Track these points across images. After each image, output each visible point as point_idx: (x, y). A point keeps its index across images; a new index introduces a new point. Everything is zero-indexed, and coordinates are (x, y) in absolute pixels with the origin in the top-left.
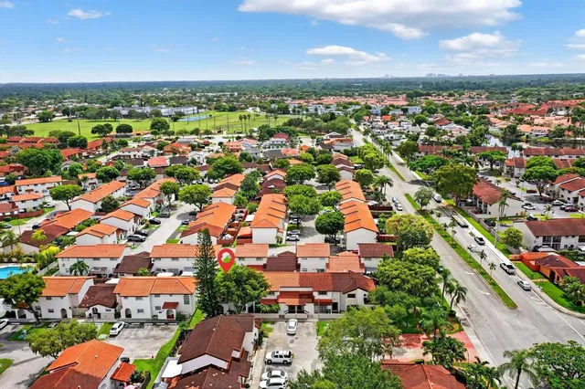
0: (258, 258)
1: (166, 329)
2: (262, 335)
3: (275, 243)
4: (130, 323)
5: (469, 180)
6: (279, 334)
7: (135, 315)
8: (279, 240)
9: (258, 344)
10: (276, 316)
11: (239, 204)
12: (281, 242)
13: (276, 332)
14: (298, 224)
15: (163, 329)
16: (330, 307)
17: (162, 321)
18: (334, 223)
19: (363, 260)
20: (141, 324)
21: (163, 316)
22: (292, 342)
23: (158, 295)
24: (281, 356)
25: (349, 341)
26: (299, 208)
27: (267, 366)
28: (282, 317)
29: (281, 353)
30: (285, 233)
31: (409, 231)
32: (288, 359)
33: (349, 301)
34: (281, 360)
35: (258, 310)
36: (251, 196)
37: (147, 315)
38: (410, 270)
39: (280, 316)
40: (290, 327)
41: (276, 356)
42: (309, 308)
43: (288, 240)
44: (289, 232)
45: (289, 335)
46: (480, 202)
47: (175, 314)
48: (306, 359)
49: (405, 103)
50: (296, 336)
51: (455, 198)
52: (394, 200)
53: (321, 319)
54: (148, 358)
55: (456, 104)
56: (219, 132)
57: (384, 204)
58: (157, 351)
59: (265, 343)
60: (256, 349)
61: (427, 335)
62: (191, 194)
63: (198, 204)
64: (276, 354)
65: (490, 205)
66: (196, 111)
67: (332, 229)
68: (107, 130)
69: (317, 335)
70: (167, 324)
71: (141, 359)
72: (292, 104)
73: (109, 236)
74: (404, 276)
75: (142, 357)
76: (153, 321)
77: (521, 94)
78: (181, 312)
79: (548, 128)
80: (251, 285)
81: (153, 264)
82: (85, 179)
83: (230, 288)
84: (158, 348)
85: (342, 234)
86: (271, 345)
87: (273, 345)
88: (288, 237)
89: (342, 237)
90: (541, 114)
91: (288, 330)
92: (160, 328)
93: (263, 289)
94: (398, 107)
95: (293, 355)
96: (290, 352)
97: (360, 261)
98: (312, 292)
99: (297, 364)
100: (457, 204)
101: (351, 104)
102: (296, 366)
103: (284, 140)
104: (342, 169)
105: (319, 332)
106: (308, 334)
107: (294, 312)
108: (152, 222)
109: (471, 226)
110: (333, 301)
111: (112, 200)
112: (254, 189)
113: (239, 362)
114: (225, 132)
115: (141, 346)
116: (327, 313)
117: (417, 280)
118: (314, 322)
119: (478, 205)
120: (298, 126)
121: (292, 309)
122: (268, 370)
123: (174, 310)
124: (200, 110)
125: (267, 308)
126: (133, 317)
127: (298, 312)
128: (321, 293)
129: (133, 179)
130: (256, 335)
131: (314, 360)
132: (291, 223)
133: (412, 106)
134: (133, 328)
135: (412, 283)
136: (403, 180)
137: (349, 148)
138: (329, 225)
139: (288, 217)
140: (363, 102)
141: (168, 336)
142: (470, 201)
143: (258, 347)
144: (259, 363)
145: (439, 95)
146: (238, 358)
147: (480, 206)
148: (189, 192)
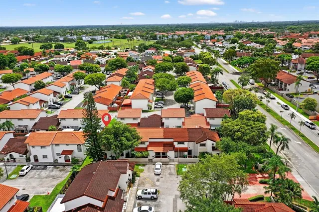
0: (134, 119)
1: (63, 170)
2: (135, 175)
3: (147, 109)
4: (37, 166)
5: (274, 69)
6: (148, 174)
7: (41, 160)
8: (150, 108)
9: (131, 182)
10: (146, 160)
11: (124, 85)
13: (146, 173)
14: (162, 97)
15: (60, 171)
16: (186, 153)
17: (61, 164)
18: (187, 95)
19: (208, 120)
20: (45, 167)
21: (62, 160)
22: (158, 180)
23: (57, 145)
24: (149, 193)
26: (163, 86)
27: (139, 201)
28: (151, 161)
29: (149, 190)
30: (154, 103)
31: (241, 100)
32: (155, 196)
33: (202, 149)
34: (149, 196)
35: (133, 156)
36: (132, 80)
37: (50, 160)
39: (149, 160)
40: (156, 169)
41: (146, 193)
43: (156, 107)
44: (156, 103)
45: (155, 174)
46: (281, 84)
47: (70, 159)
48: (170, 195)
49: (224, 34)
50: (161, 176)
51: (263, 81)
52: (224, 83)
53: (180, 163)
54: (45, 194)
55: (253, 34)
56: (116, 48)
57: (218, 85)
58: (53, 188)
59: (137, 182)
60: (130, 186)
61: (262, 174)
62: (92, 79)
63: (97, 85)
64: (145, 192)
65: (289, 85)
66: (103, 38)
67: (185, 99)
68: (49, 47)
69: (178, 175)
70: (64, 166)
71: (39, 194)
72: (159, 35)
73: (33, 104)
74: (243, 130)
75: (40, 193)
76: (54, 164)
77: (290, 29)
78: (75, 157)
79: (311, 44)
80: (126, 137)
81: (60, 123)
82: (28, 71)
83: (110, 140)
84: (54, 186)
85: (192, 103)
86: (142, 183)
87: (143, 183)
88: (156, 106)
89: (192, 105)
90: (305, 38)
91: (155, 171)
92: (59, 169)
93: (136, 140)
94: (220, 36)
95: (159, 191)
96: (156, 190)
97: (206, 120)
98: (173, 142)
99: (162, 199)
100: (265, 85)
101: (193, 34)
102: (161, 201)
103: (154, 51)
104: (190, 65)
105: (179, 172)
106: (170, 174)
107: (160, 157)
108: (67, 97)
109: (277, 98)
110: (189, 149)
111: (41, 83)
112: (134, 77)
113: (114, 200)
114: (119, 49)
115: (41, 184)
116: (184, 158)
117: (253, 133)
118: (174, 165)
119: (279, 85)
120: (162, 44)
121: (158, 155)
122: (138, 204)
123: (70, 156)
124: (105, 38)
125: (139, 154)
126: (40, 161)
127: (163, 157)
128: (180, 143)
129: (58, 71)
130: (129, 175)
131: (176, 195)
132: (158, 97)
133: (228, 35)
134: (38, 169)
135: (250, 135)
136: (228, 72)
137: (193, 55)
138: (184, 96)
139: (156, 94)
140: (199, 33)
141: (63, 176)
142: (273, 83)
143: (132, 185)
144: (132, 198)
145: (243, 30)
146: (113, 197)
147: (281, 86)
148: (91, 78)
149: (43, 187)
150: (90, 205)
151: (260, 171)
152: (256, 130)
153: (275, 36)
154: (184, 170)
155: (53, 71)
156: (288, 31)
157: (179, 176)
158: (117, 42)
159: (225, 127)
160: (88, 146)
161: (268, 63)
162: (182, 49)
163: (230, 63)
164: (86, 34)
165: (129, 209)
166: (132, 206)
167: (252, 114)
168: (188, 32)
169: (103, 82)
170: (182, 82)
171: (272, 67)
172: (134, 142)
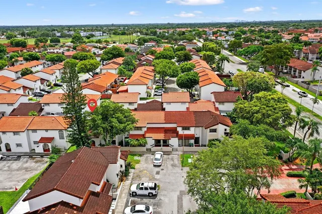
0: (130, 103)
1: (40, 161)
2: (128, 166)
3: (146, 97)
4: (9, 156)
6: (145, 165)
7: (14, 149)
8: (149, 95)
9: (124, 175)
10: (144, 149)
11: (121, 73)
12: (150, 96)
13: (143, 164)
14: (163, 85)
15: (36, 162)
16: (192, 141)
17: (38, 154)
18: (191, 80)
19: (217, 105)
20: (19, 157)
21: (40, 149)
22: (158, 173)
23: (35, 131)
24: (146, 189)
25: (224, 174)
26: (164, 72)
27: (133, 199)
28: (149, 150)
29: (146, 185)
30: (153, 91)
31: (255, 82)
32: (153, 192)
33: (211, 136)
34: (146, 192)
35: (127, 144)
36: (129, 68)
37: (26, 149)
38: (267, 106)
39: (147, 149)
40: (156, 159)
41: (141, 189)
42: (174, 142)
43: (156, 95)
44: (156, 90)
45: (155, 166)
46: (295, 71)
47: (50, 148)
48: (173, 190)
49: (226, 30)
50: (161, 167)
51: (274, 70)
52: (231, 72)
53: (184, 152)
54: (11, 190)
55: (257, 30)
56: (114, 43)
57: (224, 74)
58: (24, 183)
59: (131, 175)
60: (121, 180)
61: (288, 166)
62: (85, 66)
63: (91, 73)
64: (141, 186)
65: (304, 71)
66: (101, 34)
67: (190, 84)
68: (44, 41)
69: (182, 166)
70: (42, 156)
71: (5, 191)
72: (158, 31)
73: (15, 90)
74: (264, 111)
75: (6, 189)
76: (31, 154)
77: (293, 26)
78: (56, 146)
79: (319, 37)
80: (117, 118)
81: (43, 109)
82: (17, 61)
83: (96, 121)
84: (25, 179)
85: (196, 90)
86: (137, 176)
87: (139, 177)
88: (155, 93)
89: (196, 93)
90: (311, 32)
91: (155, 161)
92: (35, 161)
93: (130, 122)
94: (222, 31)
95: (158, 186)
96: (155, 184)
97: (215, 105)
98: (176, 128)
99: (162, 196)
100: (276, 73)
101: (194, 30)
102: (162, 198)
103: (154, 44)
104: (193, 54)
105: (184, 164)
106: (173, 166)
107: (160, 146)
108: (56, 85)
109: (291, 86)
110: (196, 136)
111: (28, 71)
112: (132, 65)
113: (98, 197)
114: (117, 43)
115: (10, 178)
116: (190, 146)
117: (277, 115)
118: (178, 155)
119: (292, 73)
120: (163, 38)
121: (158, 143)
122: (131, 203)
123: (49, 144)
124: (104, 34)
125: (134, 142)
126: (12, 151)
127: (164, 146)
128: (185, 128)
129: (49, 61)
130: (121, 166)
131: (181, 192)
132: (158, 85)
133: (230, 31)
134: (10, 160)
135: (273, 117)
136: (234, 62)
137: (196, 47)
138: (187, 81)
139: (156, 82)
140: (201, 30)
141: (39, 168)
142: (286, 71)
143: (125, 178)
144: (123, 195)
145: (245, 27)
146: (98, 192)
147: (295, 74)
148: (83, 64)
149: (11, 181)
150: (63, 203)
151: (285, 162)
152: (280, 111)
153: (279, 31)
154: (190, 161)
155: (44, 61)
156: (291, 28)
157: (184, 168)
158: (116, 38)
159: (241, 108)
160: (70, 131)
161: (280, 48)
162: (183, 42)
163: (235, 55)
164: (85, 31)
165: (120, 209)
166: (124, 205)
167: (270, 95)
168: (189, 29)
169: (98, 70)
170: (185, 69)
171: (285, 53)
172: (128, 125)
